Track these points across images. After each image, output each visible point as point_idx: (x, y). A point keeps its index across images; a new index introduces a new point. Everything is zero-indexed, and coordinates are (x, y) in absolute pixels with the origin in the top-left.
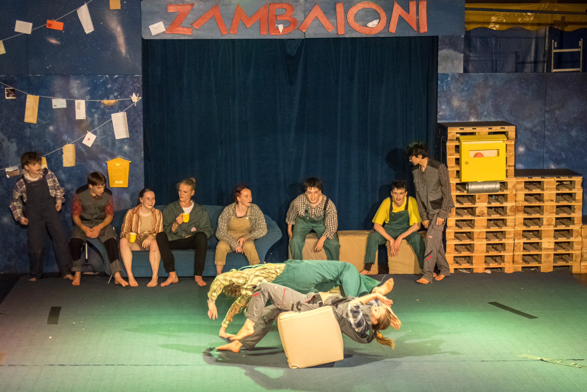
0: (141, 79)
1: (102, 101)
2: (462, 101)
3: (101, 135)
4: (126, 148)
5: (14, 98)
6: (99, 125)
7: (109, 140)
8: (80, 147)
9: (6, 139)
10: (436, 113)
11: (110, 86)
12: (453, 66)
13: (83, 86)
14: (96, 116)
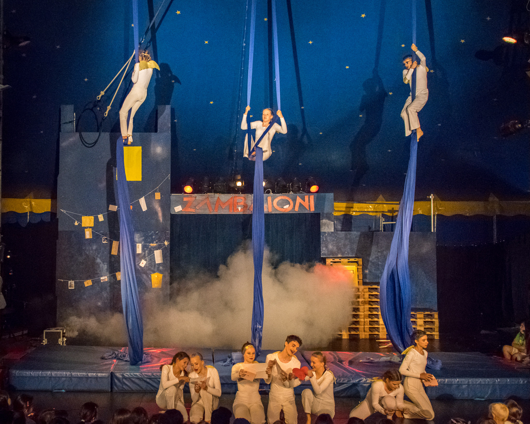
0: (169, 233)
1: (150, 244)
2: (334, 246)
3: (149, 261)
4: (161, 268)
5: (107, 242)
6: (148, 256)
7: (153, 264)
8: (138, 267)
9: (102, 263)
10: (320, 252)
11: (154, 237)
12: (328, 228)
13: (141, 237)
14: (147, 252)
